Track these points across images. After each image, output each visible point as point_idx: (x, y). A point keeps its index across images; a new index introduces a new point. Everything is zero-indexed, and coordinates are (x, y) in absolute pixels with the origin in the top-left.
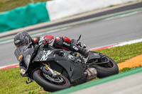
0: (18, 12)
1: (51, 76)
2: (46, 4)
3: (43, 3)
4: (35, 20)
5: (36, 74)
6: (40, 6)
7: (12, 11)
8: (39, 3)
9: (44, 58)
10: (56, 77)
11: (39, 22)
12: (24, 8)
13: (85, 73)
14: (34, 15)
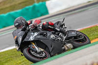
0: (27, 9)
2: (45, 3)
3: (44, 3)
6: (42, 5)
7: (24, 9)
8: (41, 3)
11: (42, 15)
12: (31, 6)
13: (63, 48)
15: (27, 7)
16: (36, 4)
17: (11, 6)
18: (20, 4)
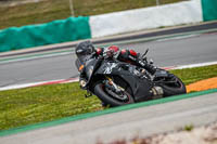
0: (57, 25)
1: (114, 91)
3: (86, 18)
4: (75, 36)
5: (98, 88)
6: (82, 21)
8: (80, 17)
9: (108, 71)
10: (119, 93)
12: (64, 21)
13: (151, 91)
14: (74, 30)
15: (57, 21)
16: (73, 18)
17: (30, 16)
18: (46, 13)
